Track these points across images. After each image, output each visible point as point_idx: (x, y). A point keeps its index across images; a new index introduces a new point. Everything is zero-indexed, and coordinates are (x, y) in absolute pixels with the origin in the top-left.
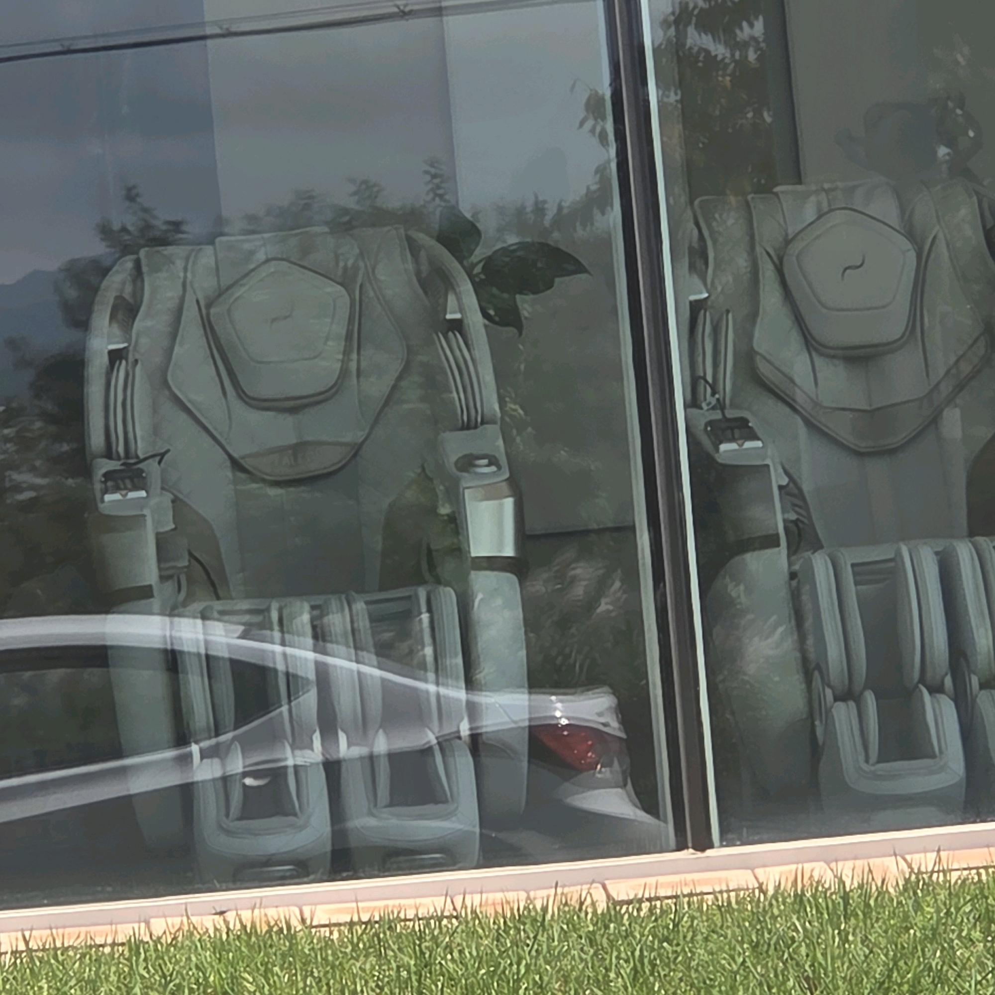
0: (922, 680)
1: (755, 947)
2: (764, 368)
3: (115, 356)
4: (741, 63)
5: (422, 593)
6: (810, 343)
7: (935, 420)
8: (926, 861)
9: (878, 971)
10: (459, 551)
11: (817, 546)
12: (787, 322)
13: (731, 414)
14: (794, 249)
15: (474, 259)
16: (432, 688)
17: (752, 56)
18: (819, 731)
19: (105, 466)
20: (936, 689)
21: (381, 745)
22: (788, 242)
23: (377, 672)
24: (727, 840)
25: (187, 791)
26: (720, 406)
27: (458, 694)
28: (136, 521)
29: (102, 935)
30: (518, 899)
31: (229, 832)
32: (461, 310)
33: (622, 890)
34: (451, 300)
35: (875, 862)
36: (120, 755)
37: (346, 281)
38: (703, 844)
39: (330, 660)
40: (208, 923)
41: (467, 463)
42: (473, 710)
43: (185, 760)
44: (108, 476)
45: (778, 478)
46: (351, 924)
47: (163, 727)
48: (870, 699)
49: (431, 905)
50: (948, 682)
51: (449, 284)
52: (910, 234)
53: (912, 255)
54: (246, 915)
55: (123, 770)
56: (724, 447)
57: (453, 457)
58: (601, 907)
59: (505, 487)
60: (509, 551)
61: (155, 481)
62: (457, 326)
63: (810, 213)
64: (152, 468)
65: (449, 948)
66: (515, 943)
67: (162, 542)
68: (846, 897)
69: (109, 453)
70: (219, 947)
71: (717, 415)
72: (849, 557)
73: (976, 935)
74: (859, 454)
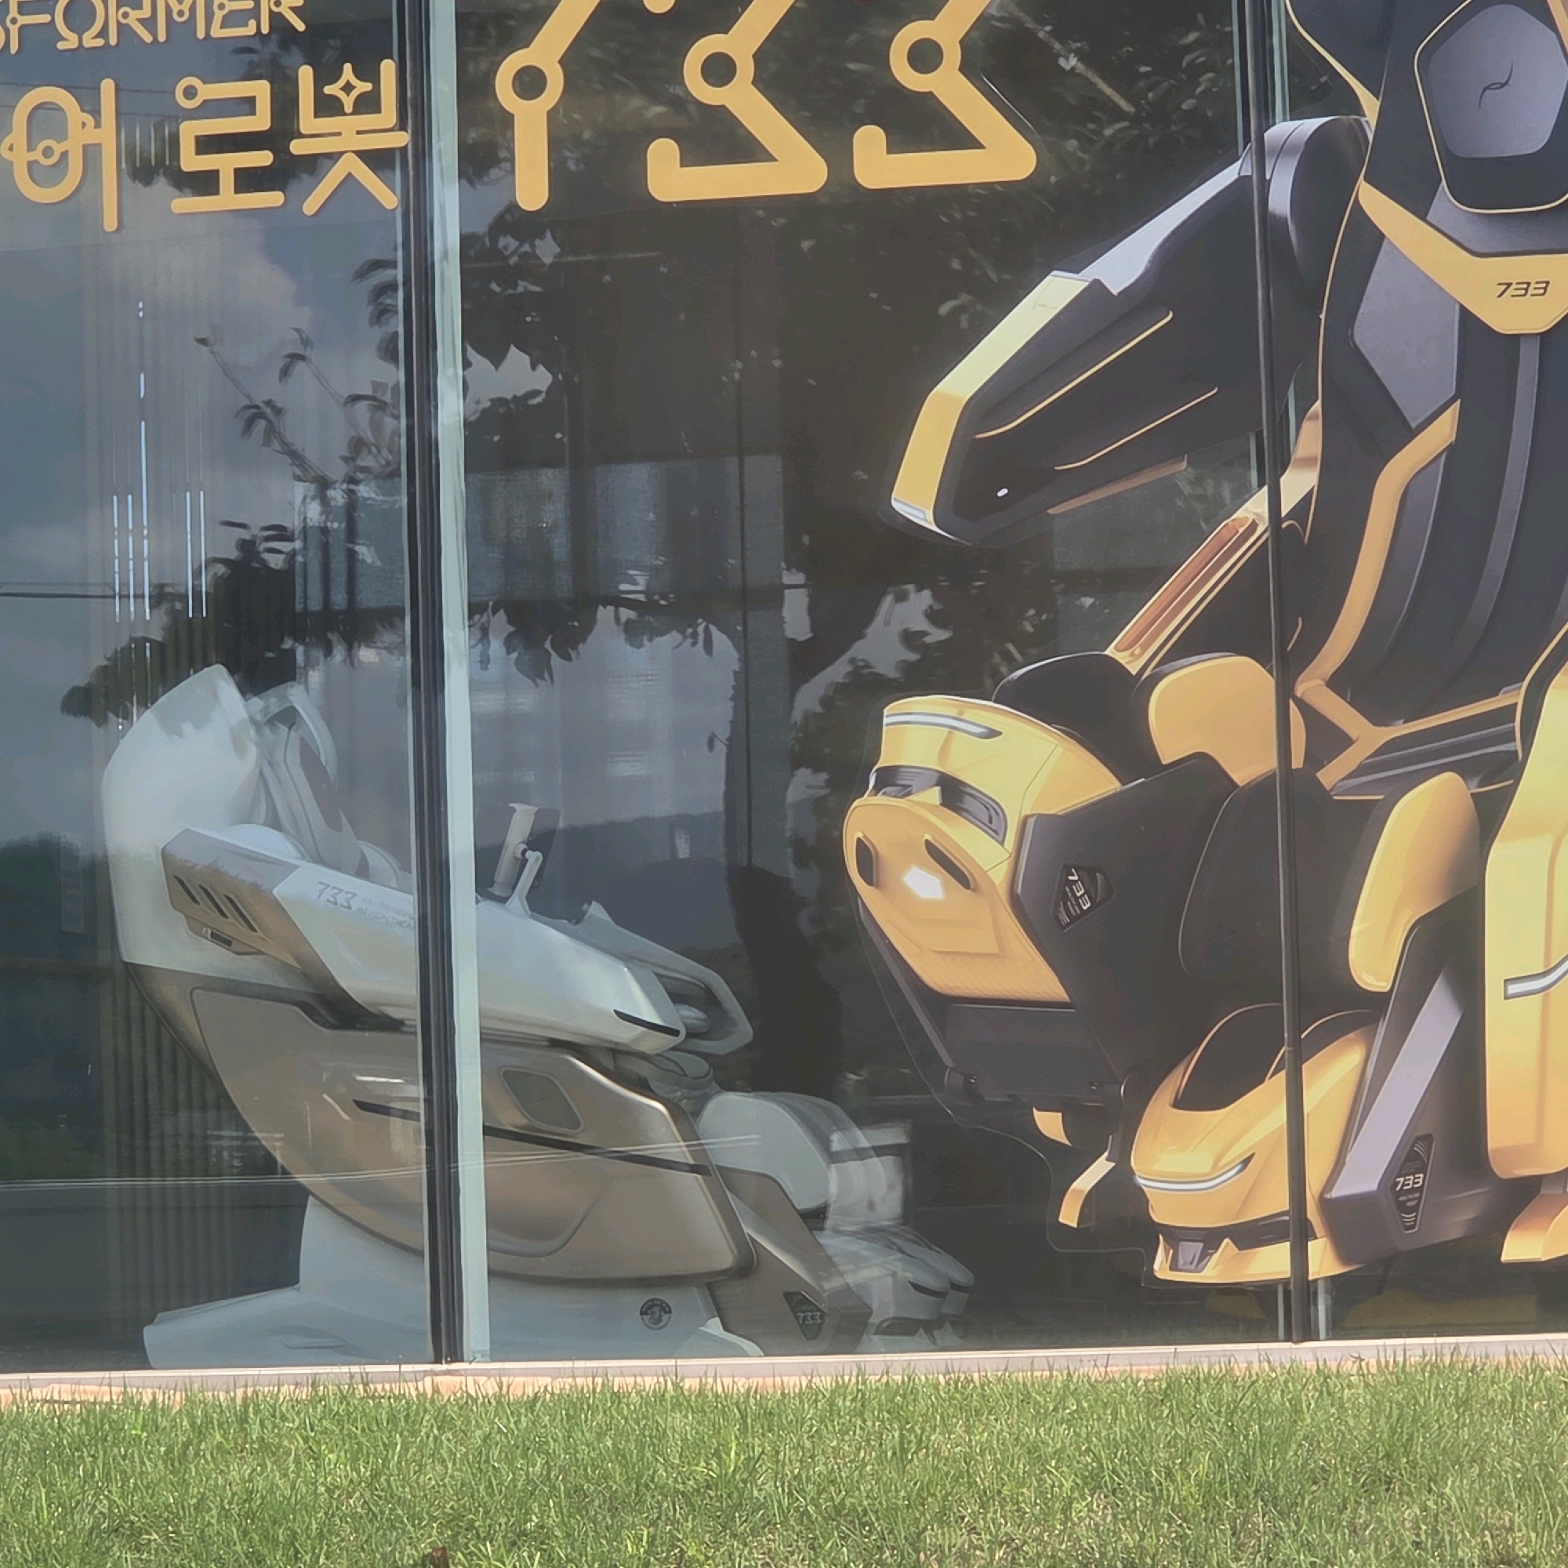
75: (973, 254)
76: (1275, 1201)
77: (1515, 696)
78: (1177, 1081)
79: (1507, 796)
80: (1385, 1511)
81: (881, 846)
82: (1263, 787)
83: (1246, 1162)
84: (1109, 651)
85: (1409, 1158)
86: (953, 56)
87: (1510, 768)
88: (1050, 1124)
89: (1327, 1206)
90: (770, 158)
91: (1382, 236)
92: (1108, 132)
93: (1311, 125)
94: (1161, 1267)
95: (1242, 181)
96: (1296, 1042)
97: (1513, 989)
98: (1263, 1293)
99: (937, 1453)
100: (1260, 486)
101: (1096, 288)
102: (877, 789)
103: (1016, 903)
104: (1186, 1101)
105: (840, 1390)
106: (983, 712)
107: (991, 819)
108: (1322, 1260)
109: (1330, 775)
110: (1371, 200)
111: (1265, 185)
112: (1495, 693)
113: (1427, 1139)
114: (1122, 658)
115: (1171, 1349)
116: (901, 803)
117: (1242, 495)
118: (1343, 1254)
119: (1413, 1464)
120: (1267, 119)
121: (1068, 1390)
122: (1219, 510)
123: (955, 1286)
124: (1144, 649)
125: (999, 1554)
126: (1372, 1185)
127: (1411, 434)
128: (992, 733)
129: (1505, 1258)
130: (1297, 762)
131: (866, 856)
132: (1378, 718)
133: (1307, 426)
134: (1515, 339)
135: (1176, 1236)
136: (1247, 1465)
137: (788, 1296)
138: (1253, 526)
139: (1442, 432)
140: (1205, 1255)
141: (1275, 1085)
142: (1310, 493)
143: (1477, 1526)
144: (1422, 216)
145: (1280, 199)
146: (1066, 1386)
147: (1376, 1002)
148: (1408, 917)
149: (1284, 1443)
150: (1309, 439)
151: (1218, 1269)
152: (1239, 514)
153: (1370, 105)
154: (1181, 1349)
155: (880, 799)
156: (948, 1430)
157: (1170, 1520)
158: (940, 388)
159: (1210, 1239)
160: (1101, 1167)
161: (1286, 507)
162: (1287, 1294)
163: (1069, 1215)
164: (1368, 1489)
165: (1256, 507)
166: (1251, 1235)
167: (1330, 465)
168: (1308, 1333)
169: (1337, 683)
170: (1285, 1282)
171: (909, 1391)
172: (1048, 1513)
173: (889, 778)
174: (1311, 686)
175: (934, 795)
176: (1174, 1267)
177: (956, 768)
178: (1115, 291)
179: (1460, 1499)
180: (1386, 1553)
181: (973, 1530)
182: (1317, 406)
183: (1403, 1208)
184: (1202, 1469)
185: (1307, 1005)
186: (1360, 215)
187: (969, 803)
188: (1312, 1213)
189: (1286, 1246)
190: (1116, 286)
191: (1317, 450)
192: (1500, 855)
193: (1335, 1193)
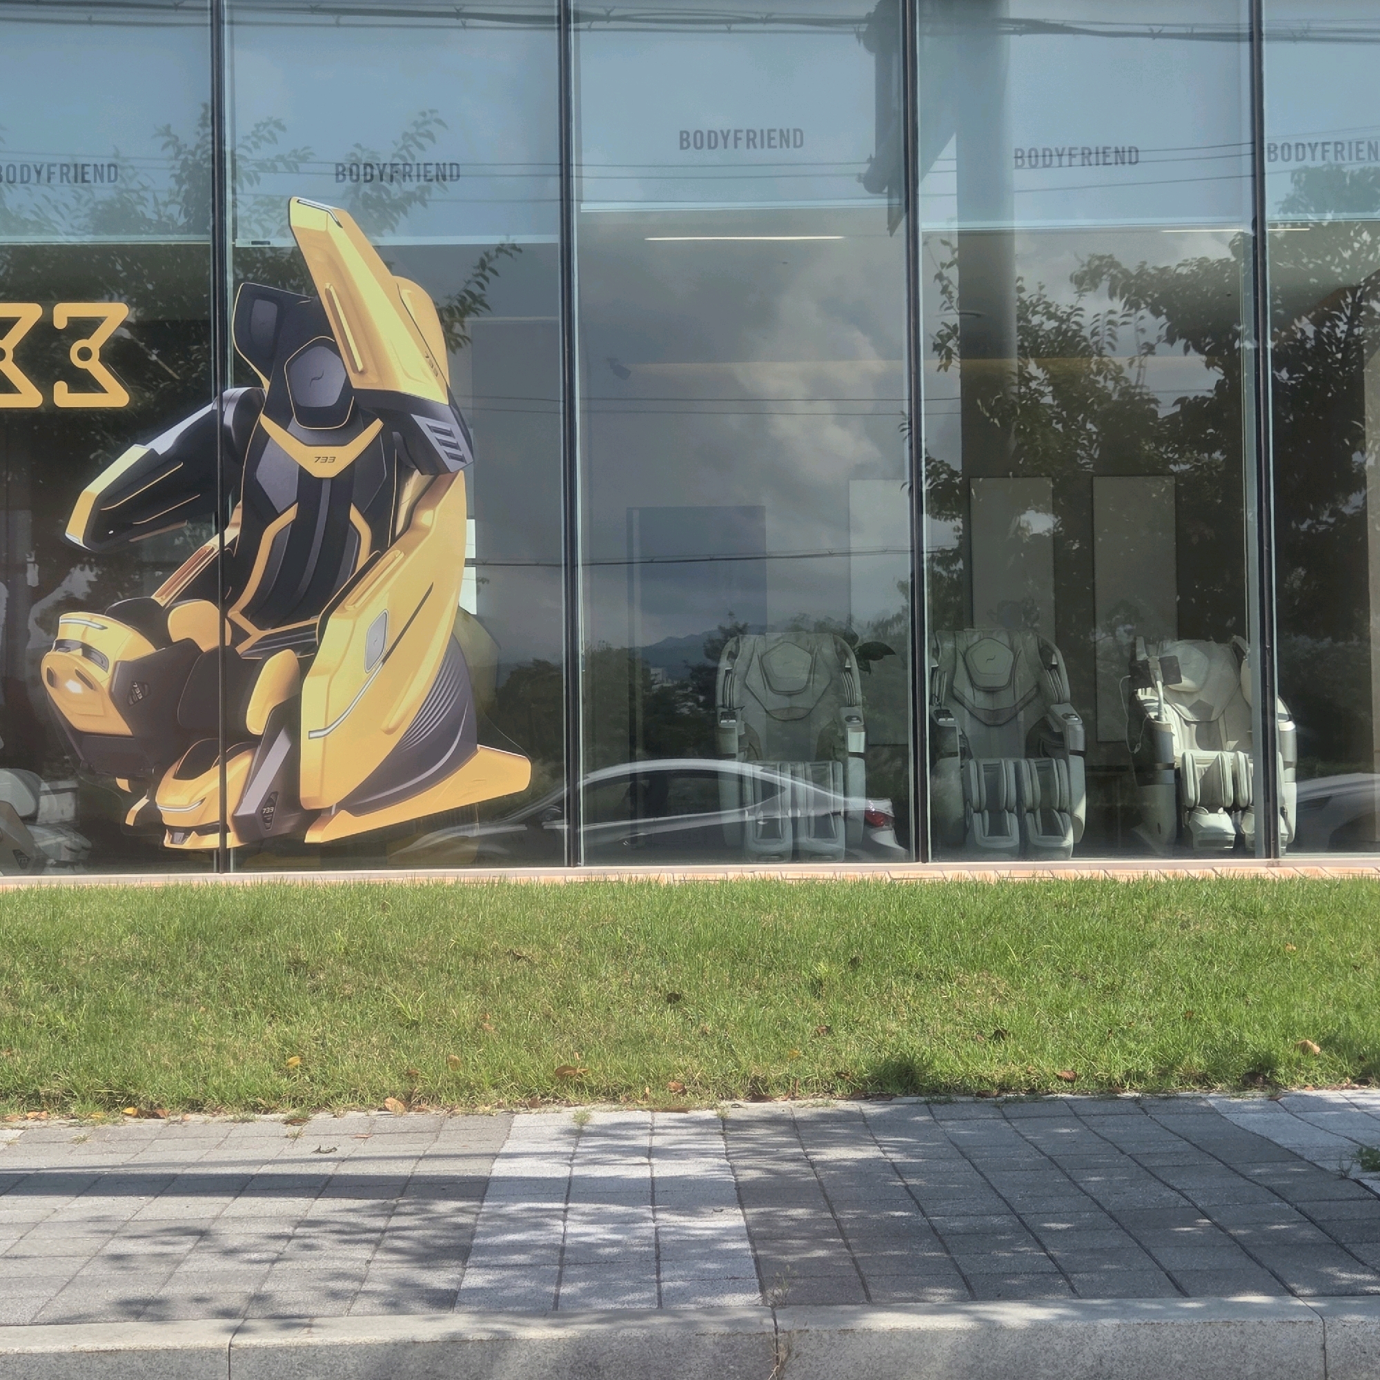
0: (1006, 808)
1: (943, 900)
2: (956, 692)
3: (728, 672)
4: (952, 579)
5: (830, 763)
6: (973, 684)
7: (1016, 715)
8: (1005, 873)
9: (986, 913)
10: (844, 750)
11: (971, 757)
12: (966, 677)
13: (944, 708)
14: (970, 652)
15: (856, 646)
16: (831, 795)
17: (955, 576)
18: (968, 823)
19: (721, 710)
20: (1011, 811)
21: (812, 814)
22: (968, 649)
23: (812, 788)
24: (933, 860)
25: (743, 824)
26: (940, 704)
27: (841, 798)
28: (731, 731)
29: (711, 877)
30: (859, 876)
31: (756, 843)
32: (851, 664)
33: (896, 875)
34: (848, 661)
35: (986, 872)
36: (719, 810)
37: (811, 652)
38: (925, 860)
39: (796, 782)
40: (749, 875)
41: (849, 719)
42: (845, 803)
43: (742, 813)
44: (723, 713)
45: (959, 732)
46: (800, 879)
47: (736, 800)
48: (986, 813)
49: (829, 875)
50: (1015, 809)
51: (847, 656)
52: (1012, 649)
53: (1012, 657)
54: (763, 873)
55: (720, 816)
56: (940, 720)
57: (844, 717)
58: (889, 880)
59: (862, 729)
60: (862, 750)
61: (739, 716)
62: (849, 670)
63: (976, 638)
64: (738, 712)
65: (834, 891)
66: (858, 892)
67: (740, 738)
68: (976, 885)
69: (723, 706)
70: (753, 885)
71: (938, 708)
72: (982, 762)
73: (1023, 902)
74: (987, 725)
75: (105, 433)
76: (214, 817)
77: (316, 620)
78: (175, 768)
79: (312, 659)
80: (249, 942)
81: (57, 670)
82: (213, 652)
83: (202, 801)
84: (153, 597)
85: (268, 801)
86: (96, 354)
87: (313, 648)
88: (123, 784)
89: (235, 819)
90: (19, 392)
91: (269, 436)
92: (161, 386)
93: (242, 390)
94: (167, 842)
95: (213, 412)
96: (224, 754)
97: (312, 735)
98: (209, 853)
99: (68, 917)
100: (216, 533)
101: (153, 452)
102: (56, 648)
103: (111, 695)
104: (179, 776)
105: (30, 891)
106: (100, 619)
107: (103, 662)
108: (233, 841)
109: (241, 649)
110: (265, 422)
111: (222, 414)
112: (307, 618)
113: (276, 793)
114: (158, 600)
115: (166, 875)
116: (67, 655)
117: (210, 536)
118: (241, 838)
119: (262, 924)
120: (224, 388)
121: (125, 892)
122: (200, 541)
123: (83, 848)
124: (167, 596)
125: (92, 958)
126: (253, 811)
127: (278, 515)
128: (104, 628)
129: (306, 841)
130: (228, 643)
131: (51, 675)
132: (261, 627)
133: (236, 511)
134: (321, 479)
135: (173, 830)
136: (194, 923)
137: (14, 851)
138: (213, 549)
139: (290, 515)
140: (185, 838)
141: (215, 771)
142: (236, 538)
143: (286, 948)
144: (286, 430)
145: (228, 420)
146: (123, 890)
147: (257, 739)
148: (270, 706)
149: (209, 915)
150: (236, 516)
151: (191, 843)
152: (207, 544)
153: (266, 384)
154: (171, 875)
155: (58, 653)
156: (73, 908)
157: (162, 946)
158: (87, 489)
159: (187, 831)
160: (143, 802)
161: (227, 542)
162: (218, 854)
163: (130, 821)
164: (243, 933)
165: (214, 542)
166: (204, 830)
167: (245, 526)
168: (226, 869)
169: (244, 612)
170: (217, 849)
171: (58, 891)
172: (112, 942)
173: (62, 644)
174: (234, 613)
175: (79, 652)
176: (172, 842)
177: (89, 641)
178: (160, 453)
179: (280, 938)
180: (248, 959)
181: (81, 949)
182: (240, 503)
183: (265, 821)
184: (176, 925)
185: (228, 741)
186: (261, 429)
187: (93, 655)
188: (229, 822)
189: (218, 835)
190: (160, 451)
191: (240, 520)
192: (308, 683)
193: (239, 814)
